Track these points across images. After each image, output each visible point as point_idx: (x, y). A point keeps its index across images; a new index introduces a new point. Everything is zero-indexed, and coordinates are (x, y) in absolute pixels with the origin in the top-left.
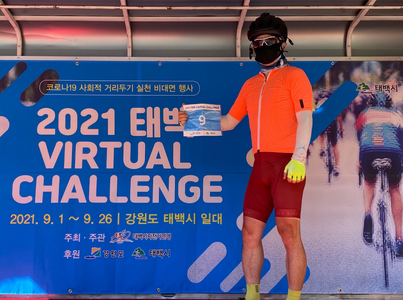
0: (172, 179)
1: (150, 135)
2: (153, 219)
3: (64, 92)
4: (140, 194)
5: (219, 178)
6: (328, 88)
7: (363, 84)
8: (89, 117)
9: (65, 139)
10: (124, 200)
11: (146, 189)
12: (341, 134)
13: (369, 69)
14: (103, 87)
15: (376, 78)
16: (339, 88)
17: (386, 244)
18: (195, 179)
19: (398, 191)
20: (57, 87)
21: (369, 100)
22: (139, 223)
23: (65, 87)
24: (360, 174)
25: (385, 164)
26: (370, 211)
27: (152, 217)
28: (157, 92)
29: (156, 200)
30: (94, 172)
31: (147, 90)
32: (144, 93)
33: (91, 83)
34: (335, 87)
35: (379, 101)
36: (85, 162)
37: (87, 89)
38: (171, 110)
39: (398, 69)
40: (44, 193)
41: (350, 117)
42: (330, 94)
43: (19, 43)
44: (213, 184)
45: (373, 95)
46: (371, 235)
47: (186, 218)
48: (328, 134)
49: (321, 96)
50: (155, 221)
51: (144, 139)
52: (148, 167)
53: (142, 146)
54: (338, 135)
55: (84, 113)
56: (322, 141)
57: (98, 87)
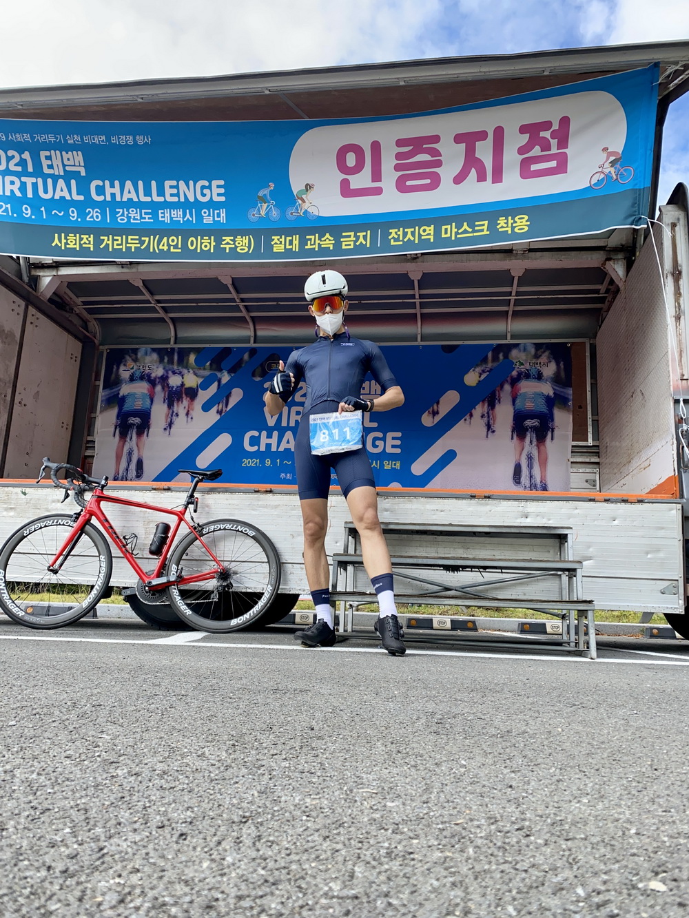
5: (399, 434)
7: (519, 361)
12: (499, 401)
13: (525, 350)
15: (530, 356)
16: (498, 365)
17: (532, 484)
18: (380, 435)
19: (544, 445)
21: (523, 374)
24: (513, 431)
26: (520, 460)
34: (496, 364)
35: (532, 375)
39: (549, 349)
41: (507, 387)
42: (491, 369)
43: (253, 334)
45: (527, 370)
46: (519, 479)
48: (488, 400)
49: (484, 371)
54: (496, 401)
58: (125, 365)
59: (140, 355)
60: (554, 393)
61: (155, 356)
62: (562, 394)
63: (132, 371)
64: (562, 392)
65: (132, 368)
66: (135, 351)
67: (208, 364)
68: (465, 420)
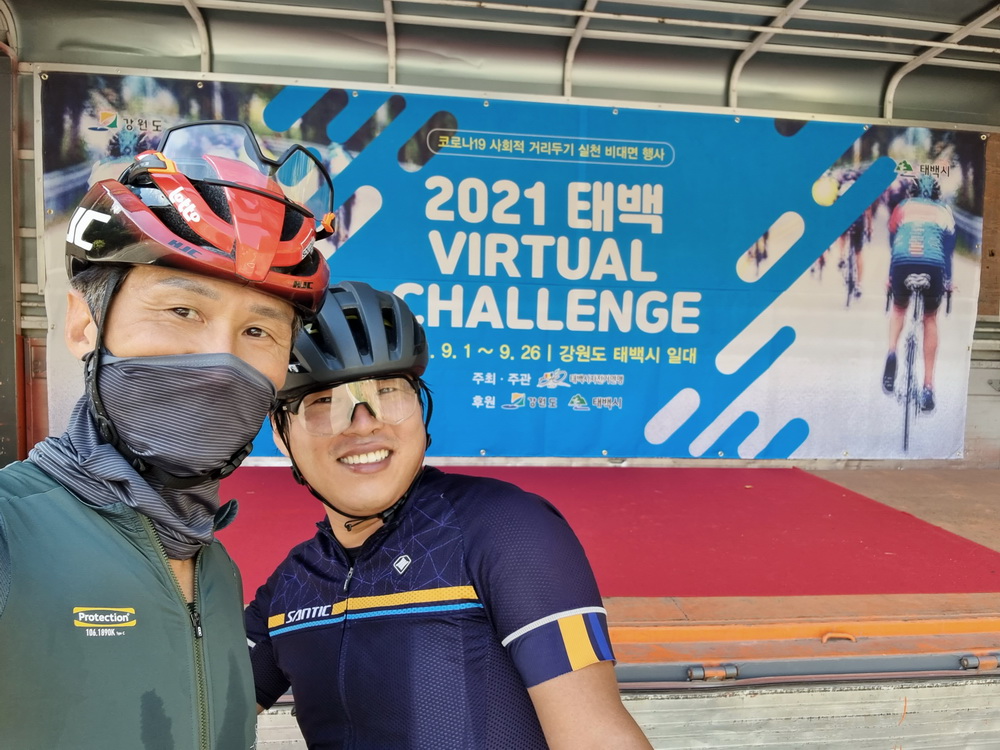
0: (628, 295)
1: (597, 228)
2: (599, 355)
3: (466, 150)
4: (581, 318)
5: (696, 297)
6: (857, 166)
7: (905, 162)
8: (505, 194)
9: (469, 228)
10: (557, 326)
11: (590, 310)
12: (869, 236)
13: (915, 140)
14: (527, 147)
15: (922, 154)
16: (871, 168)
17: (911, 394)
18: (661, 297)
19: (934, 320)
20: (456, 142)
21: (910, 187)
22: (579, 360)
23: (467, 142)
24: (889, 295)
25: (922, 283)
26: (895, 348)
27: (598, 351)
28: (610, 159)
29: (604, 327)
30: (514, 282)
31: (595, 154)
32: (589, 158)
33: (509, 138)
34: (867, 165)
35: (923, 190)
36: (500, 267)
37: (502, 147)
38: (630, 188)
39: (954, 142)
40: (441, 312)
41: (883, 211)
42: (859, 175)
43: (393, 61)
44: (687, 305)
45: (916, 180)
46: (892, 382)
47: (646, 353)
48: (852, 236)
49: (846, 178)
50: (602, 357)
51: (588, 233)
52: (593, 277)
53: (584, 244)
54: (865, 237)
55: (499, 186)
56: (843, 245)
57: (520, 146)
58: (92, 115)
59: (128, 92)
60: (956, 227)
61: (166, 99)
62: (967, 229)
63: (113, 132)
64: (967, 225)
65: (114, 125)
66: (115, 82)
67: (297, 125)
68: (813, 271)
